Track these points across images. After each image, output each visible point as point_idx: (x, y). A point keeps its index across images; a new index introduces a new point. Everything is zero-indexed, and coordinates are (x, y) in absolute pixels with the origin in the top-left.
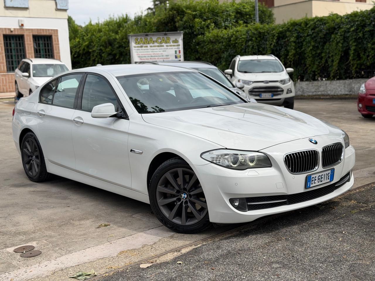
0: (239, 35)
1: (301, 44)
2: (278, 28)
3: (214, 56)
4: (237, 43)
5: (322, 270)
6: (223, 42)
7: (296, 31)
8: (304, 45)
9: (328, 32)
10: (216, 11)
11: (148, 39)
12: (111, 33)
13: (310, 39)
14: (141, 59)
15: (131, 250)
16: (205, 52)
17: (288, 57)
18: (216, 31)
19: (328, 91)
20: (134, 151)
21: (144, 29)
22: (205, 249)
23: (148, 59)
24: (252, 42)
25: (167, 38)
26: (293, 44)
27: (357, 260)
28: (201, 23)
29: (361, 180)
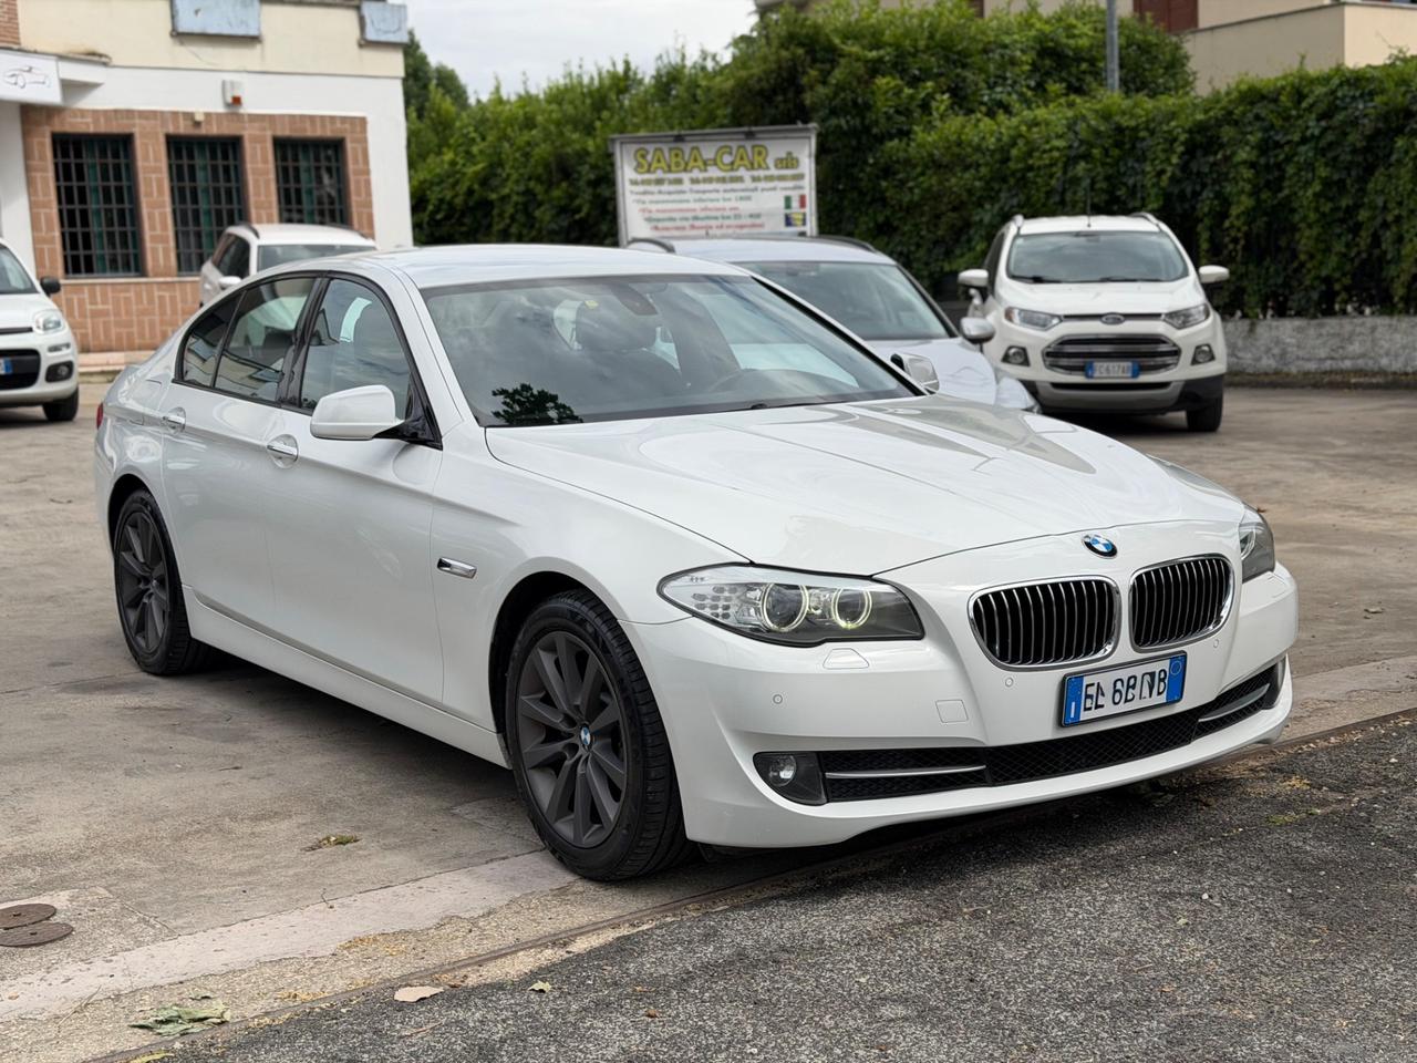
0: (1041, 138)
1: (1276, 174)
2: (1188, 111)
3: (944, 219)
4: (1031, 168)
5: (1060, 1033)
6: (978, 165)
7: (1258, 124)
8: (1290, 179)
9: (1381, 125)
10: (960, 47)
11: (683, 152)
12: (567, 130)
13: (1311, 154)
14: (656, 228)
15: (394, 933)
16: (911, 201)
17: (1227, 224)
18: (955, 122)
19: (1381, 356)
20: (448, 565)
21: (686, 117)
22: (657, 941)
23: (683, 228)
24: (1089, 166)
25: (756, 149)
26: (1247, 173)
27: (1213, 1001)
28: (898, 93)
29: (1368, 701)
